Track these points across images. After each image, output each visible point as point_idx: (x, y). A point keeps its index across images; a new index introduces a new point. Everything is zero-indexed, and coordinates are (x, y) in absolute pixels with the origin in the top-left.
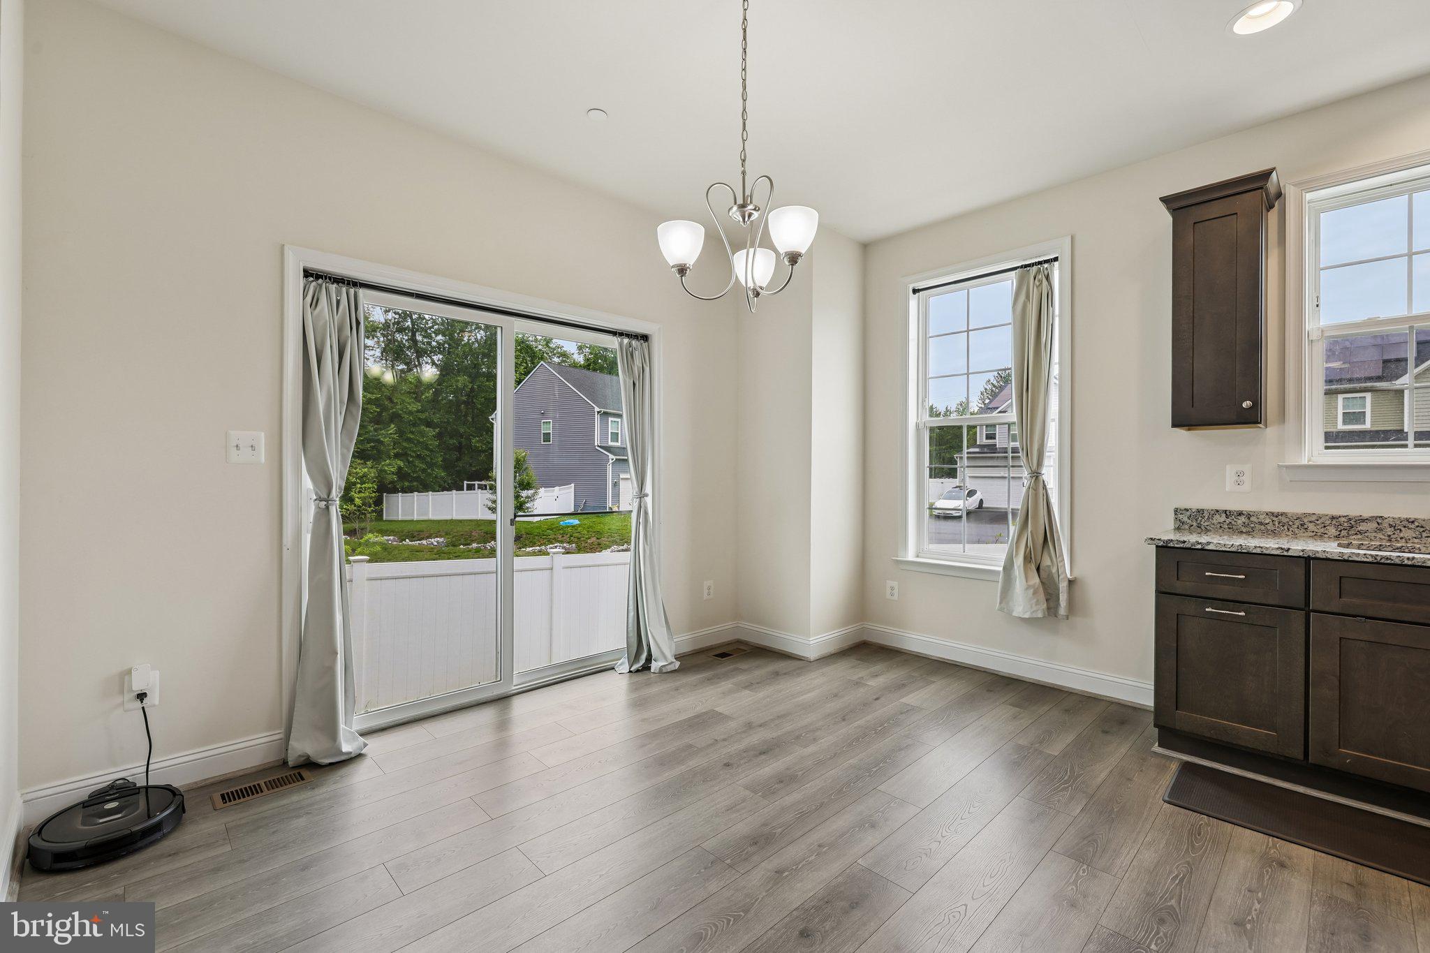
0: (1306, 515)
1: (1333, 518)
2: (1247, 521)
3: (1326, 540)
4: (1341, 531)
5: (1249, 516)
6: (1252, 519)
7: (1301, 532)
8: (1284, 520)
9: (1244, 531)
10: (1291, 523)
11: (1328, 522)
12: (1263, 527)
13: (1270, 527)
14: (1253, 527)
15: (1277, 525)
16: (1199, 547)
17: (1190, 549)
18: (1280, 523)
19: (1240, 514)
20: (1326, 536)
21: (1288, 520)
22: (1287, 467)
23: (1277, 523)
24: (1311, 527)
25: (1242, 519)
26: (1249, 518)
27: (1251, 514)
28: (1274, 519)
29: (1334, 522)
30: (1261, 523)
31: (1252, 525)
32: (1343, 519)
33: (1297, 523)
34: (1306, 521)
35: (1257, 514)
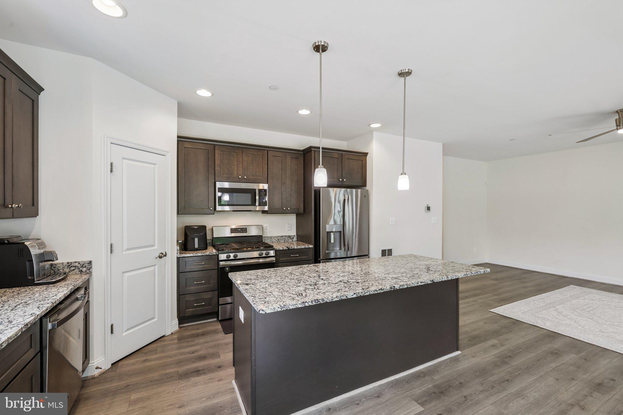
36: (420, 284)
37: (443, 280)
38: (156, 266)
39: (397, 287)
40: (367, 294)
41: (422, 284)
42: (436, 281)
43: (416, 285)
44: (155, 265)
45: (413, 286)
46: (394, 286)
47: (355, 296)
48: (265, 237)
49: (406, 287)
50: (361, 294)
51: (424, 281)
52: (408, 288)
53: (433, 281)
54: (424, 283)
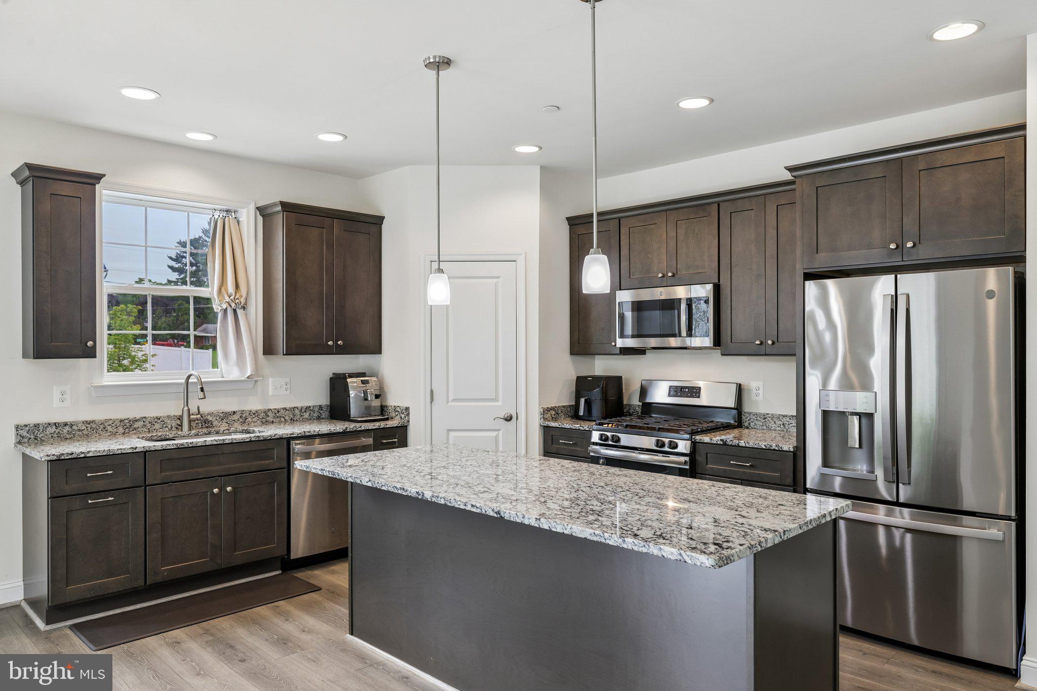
0: (107, 420)
1: (121, 421)
2: (70, 430)
3: (118, 436)
4: (125, 429)
5: (71, 426)
6: (73, 427)
7: (104, 434)
8: (94, 426)
9: (68, 437)
10: (98, 428)
11: (118, 424)
12: (80, 433)
13: (85, 432)
14: (74, 434)
15: (89, 430)
16: (83, 455)
17: (76, 458)
18: (92, 429)
19: (66, 424)
20: (117, 434)
21: (96, 425)
22: (95, 387)
23: (89, 429)
24: (109, 428)
25: (67, 428)
26: (71, 427)
27: (73, 424)
28: (88, 426)
29: (122, 424)
30: (79, 430)
31: (74, 432)
32: (127, 421)
33: (102, 427)
34: (106, 424)
35: (76, 423)
36: (469, 508)
37: (526, 522)
38: (501, 432)
39: (428, 495)
40: (384, 488)
41: (474, 510)
42: (507, 517)
43: (462, 507)
44: (499, 430)
45: (457, 506)
46: (422, 493)
47: (369, 484)
48: (750, 413)
49: (442, 502)
50: (377, 485)
51: (478, 505)
52: (445, 505)
53: (498, 513)
54: (478, 511)
